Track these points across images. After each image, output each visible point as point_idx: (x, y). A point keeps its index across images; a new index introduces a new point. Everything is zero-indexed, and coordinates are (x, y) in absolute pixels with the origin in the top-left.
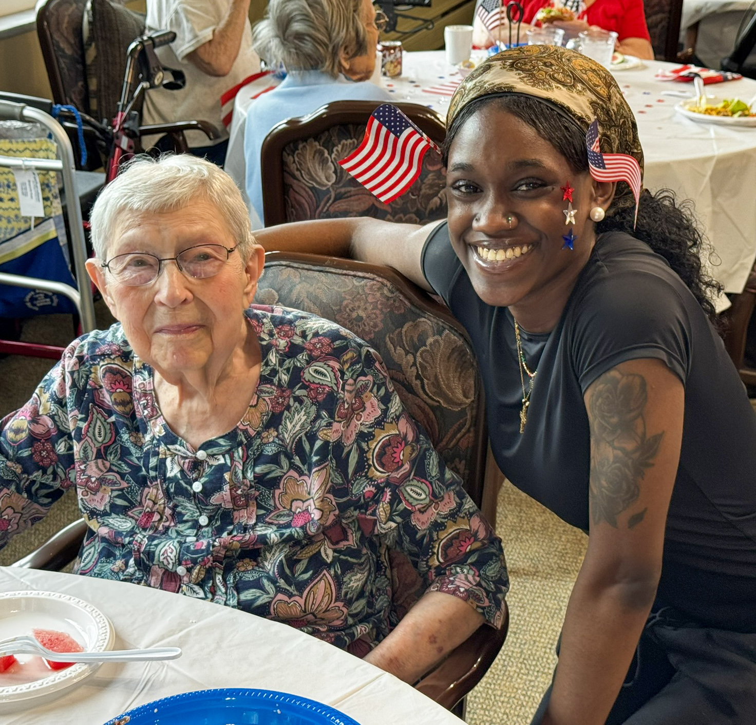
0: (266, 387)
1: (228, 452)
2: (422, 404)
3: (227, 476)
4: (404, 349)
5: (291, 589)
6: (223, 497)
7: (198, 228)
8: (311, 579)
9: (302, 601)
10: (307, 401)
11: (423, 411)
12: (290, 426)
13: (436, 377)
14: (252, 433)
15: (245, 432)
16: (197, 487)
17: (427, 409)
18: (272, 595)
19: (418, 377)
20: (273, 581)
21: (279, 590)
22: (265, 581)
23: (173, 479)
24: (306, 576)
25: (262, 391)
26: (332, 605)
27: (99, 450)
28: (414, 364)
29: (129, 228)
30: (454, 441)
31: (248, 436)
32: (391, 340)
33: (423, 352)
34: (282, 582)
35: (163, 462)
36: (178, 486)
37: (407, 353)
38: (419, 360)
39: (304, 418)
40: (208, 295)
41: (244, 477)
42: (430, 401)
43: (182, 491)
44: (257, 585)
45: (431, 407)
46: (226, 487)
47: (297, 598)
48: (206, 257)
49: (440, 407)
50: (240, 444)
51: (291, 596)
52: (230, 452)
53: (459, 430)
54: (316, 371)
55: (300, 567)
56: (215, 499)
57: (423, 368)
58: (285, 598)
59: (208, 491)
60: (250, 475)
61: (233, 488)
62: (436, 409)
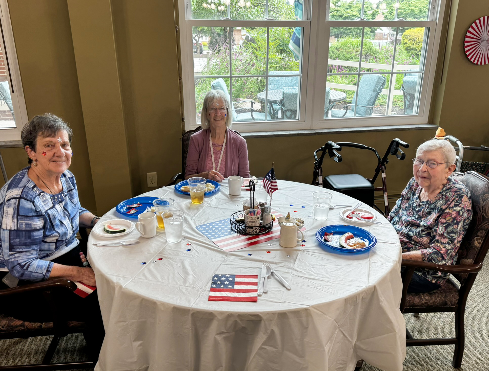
0: (440, 195)
1: (425, 204)
2: (481, 214)
3: (423, 209)
4: (482, 199)
5: (419, 236)
6: (420, 213)
7: (434, 157)
8: (424, 236)
9: (419, 240)
10: (444, 199)
11: (480, 215)
12: (438, 203)
13: (486, 208)
14: (432, 203)
15: (430, 202)
16: (417, 209)
17: (481, 216)
18: (414, 235)
19: (482, 207)
20: (416, 233)
21: (416, 235)
22: (415, 232)
23: (414, 206)
24: (424, 235)
25: (438, 195)
26: (427, 244)
27: (408, 198)
28: (483, 204)
29: (420, 153)
30: (484, 225)
31: (430, 203)
32: (481, 197)
33: (486, 202)
34: (417, 234)
35: (414, 203)
36: (414, 208)
37: (483, 201)
38: (484, 203)
39: (442, 203)
40: (431, 171)
41: (426, 211)
42: (482, 214)
43: (415, 210)
44: (413, 232)
45: (482, 215)
46: (422, 211)
47: (419, 239)
48: (434, 164)
49: (484, 216)
50: (428, 204)
51: (417, 237)
52: (426, 205)
53: (486, 223)
54: (449, 194)
55: (424, 233)
56: (419, 213)
57: (484, 205)
58: (416, 237)
59: (418, 211)
60: (427, 211)
61: (423, 212)
62: (483, 216)
